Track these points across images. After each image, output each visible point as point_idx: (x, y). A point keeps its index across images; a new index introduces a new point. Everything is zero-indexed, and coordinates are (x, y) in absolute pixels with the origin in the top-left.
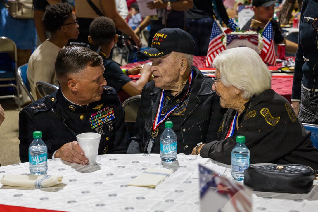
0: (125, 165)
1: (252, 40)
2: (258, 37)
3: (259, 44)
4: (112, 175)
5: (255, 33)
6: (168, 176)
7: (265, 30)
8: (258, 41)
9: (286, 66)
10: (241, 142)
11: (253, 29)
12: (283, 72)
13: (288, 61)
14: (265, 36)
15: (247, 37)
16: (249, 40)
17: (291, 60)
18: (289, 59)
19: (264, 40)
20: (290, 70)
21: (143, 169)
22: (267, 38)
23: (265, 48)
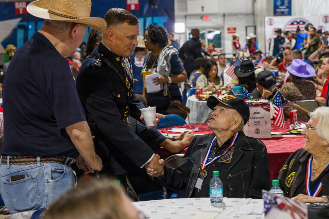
0: (184, 206)
1: (265, 107)
2: (269, 105)
3: (271, 111)
4: (175, 213)
5: (267, 101)
6: (220, 213)
7: (275, 98)
8: (270, 107)
9: (293, 129)
10: (276, 184)
11: (265, 98)
12: (291, 134)
13: (294, 124)
14: (274, 104)
15: (260, 105)
16: (262, 107)
17: (297, 124)
18: (295, 123)
19: (274, 107)
20: (298, 131)
21: (199, 209)
22: (276, 105)
23: (275, 113)
